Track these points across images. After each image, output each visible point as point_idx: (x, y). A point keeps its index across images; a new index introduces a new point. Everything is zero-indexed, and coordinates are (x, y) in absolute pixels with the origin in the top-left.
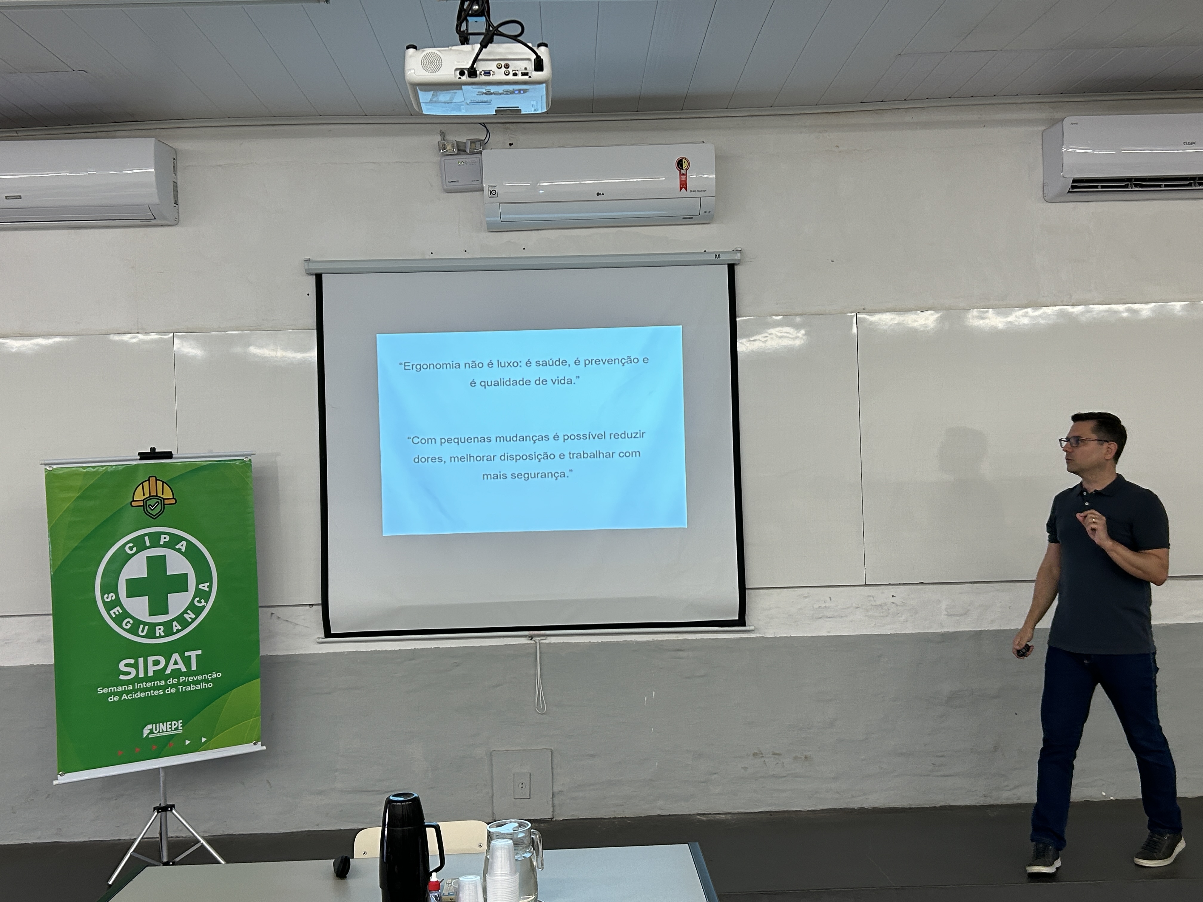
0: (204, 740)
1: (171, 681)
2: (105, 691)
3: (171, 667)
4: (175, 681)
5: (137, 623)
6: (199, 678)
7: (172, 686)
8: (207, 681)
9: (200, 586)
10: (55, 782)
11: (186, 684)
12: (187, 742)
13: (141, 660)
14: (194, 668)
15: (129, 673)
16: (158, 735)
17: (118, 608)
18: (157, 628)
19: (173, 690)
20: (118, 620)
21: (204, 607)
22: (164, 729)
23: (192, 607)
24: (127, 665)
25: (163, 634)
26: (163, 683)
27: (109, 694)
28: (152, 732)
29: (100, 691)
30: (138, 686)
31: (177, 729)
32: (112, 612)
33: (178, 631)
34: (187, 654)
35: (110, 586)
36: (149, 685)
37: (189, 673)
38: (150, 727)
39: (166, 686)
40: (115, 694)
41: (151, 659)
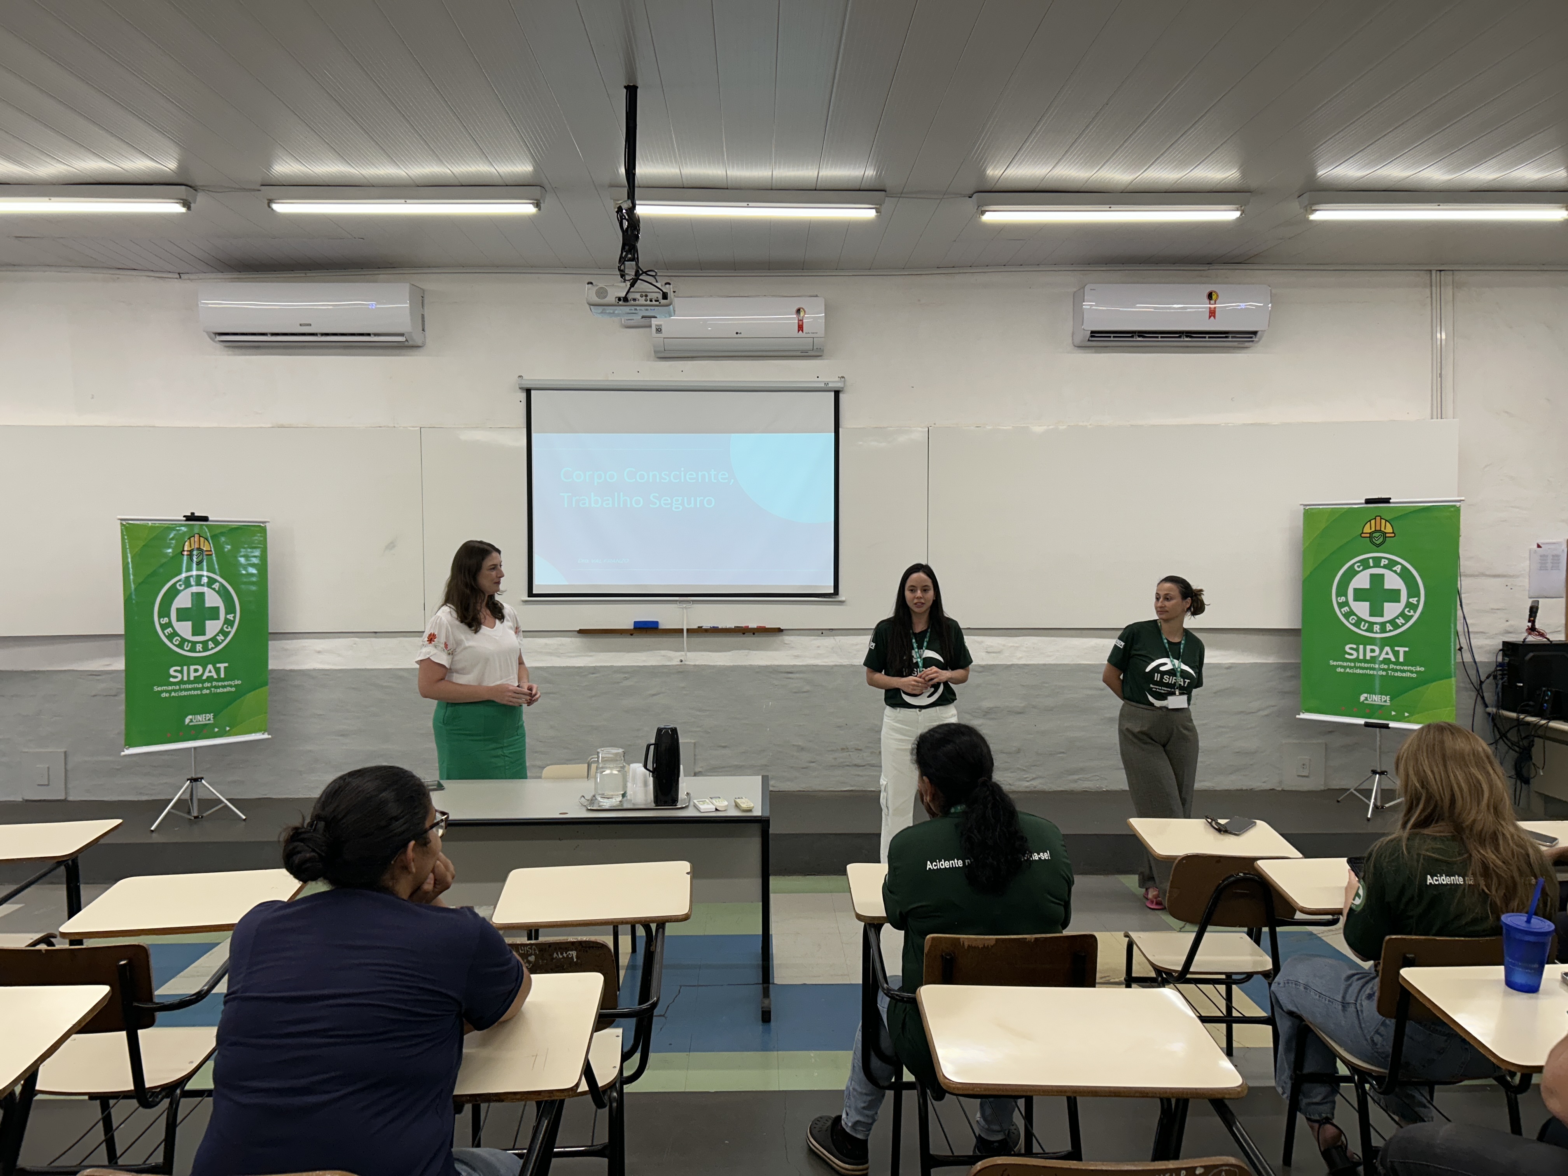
0: (228, 729)
1: (207, 685)
2: (159, 689)
3: (207, 674)
4: (209, 685)
5: (184, 640)
6: (226, 683)
7: (207, 688)
8: (231, 686)
9: (228, 617)
10: (123, 753)
11: (216, 687)
12: (216, 730)
13: (185, 668)
14: (222, 676)
15: (176, 677)
16: (196, 723)
17: (170, 629)
18: (198, 645)
19: (208, 691)
20: (170, 637)
21: (229, 632)
22: (201, 719)
23: (222, 631)
24: (175, 671)
25: (201, 650)
26: (201, 685)
27: (162, 692)
28: (191, 721)
29: (156, 689)
30: (183, 686)
31: (209, 720)
32: (166, 632)
33: (212, 648)
34: (218, 665)
35: (165, 612)
36: (190, 686)
37: (219, 679)
38: (190, 717)
39: (203, 688)
40: (166, 691)
41: (192, 668)
